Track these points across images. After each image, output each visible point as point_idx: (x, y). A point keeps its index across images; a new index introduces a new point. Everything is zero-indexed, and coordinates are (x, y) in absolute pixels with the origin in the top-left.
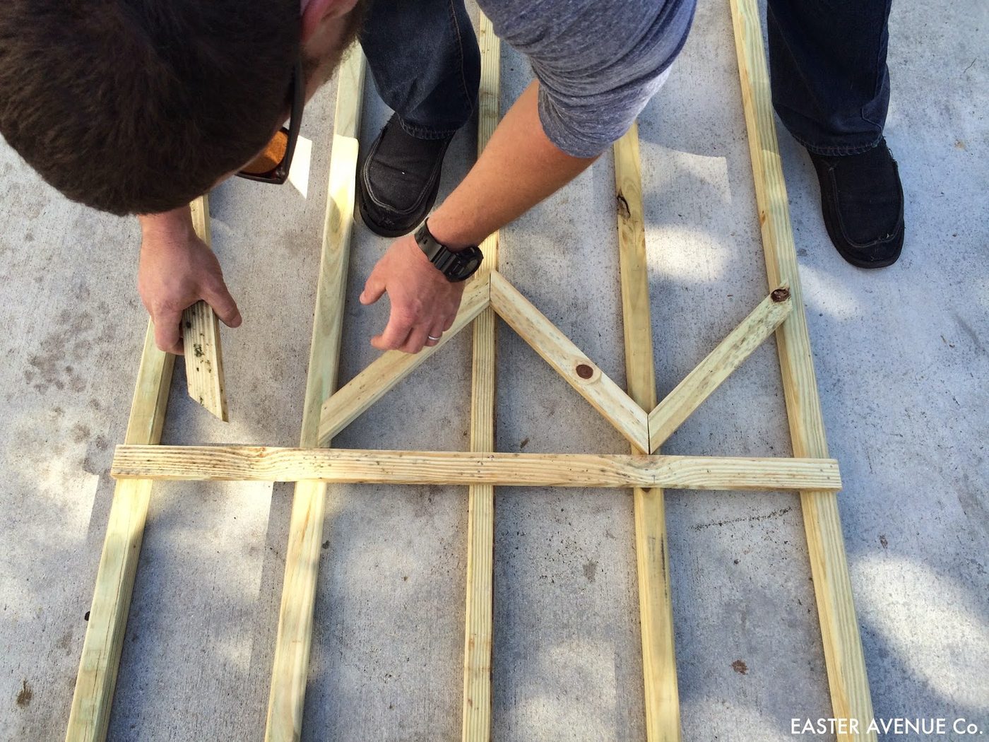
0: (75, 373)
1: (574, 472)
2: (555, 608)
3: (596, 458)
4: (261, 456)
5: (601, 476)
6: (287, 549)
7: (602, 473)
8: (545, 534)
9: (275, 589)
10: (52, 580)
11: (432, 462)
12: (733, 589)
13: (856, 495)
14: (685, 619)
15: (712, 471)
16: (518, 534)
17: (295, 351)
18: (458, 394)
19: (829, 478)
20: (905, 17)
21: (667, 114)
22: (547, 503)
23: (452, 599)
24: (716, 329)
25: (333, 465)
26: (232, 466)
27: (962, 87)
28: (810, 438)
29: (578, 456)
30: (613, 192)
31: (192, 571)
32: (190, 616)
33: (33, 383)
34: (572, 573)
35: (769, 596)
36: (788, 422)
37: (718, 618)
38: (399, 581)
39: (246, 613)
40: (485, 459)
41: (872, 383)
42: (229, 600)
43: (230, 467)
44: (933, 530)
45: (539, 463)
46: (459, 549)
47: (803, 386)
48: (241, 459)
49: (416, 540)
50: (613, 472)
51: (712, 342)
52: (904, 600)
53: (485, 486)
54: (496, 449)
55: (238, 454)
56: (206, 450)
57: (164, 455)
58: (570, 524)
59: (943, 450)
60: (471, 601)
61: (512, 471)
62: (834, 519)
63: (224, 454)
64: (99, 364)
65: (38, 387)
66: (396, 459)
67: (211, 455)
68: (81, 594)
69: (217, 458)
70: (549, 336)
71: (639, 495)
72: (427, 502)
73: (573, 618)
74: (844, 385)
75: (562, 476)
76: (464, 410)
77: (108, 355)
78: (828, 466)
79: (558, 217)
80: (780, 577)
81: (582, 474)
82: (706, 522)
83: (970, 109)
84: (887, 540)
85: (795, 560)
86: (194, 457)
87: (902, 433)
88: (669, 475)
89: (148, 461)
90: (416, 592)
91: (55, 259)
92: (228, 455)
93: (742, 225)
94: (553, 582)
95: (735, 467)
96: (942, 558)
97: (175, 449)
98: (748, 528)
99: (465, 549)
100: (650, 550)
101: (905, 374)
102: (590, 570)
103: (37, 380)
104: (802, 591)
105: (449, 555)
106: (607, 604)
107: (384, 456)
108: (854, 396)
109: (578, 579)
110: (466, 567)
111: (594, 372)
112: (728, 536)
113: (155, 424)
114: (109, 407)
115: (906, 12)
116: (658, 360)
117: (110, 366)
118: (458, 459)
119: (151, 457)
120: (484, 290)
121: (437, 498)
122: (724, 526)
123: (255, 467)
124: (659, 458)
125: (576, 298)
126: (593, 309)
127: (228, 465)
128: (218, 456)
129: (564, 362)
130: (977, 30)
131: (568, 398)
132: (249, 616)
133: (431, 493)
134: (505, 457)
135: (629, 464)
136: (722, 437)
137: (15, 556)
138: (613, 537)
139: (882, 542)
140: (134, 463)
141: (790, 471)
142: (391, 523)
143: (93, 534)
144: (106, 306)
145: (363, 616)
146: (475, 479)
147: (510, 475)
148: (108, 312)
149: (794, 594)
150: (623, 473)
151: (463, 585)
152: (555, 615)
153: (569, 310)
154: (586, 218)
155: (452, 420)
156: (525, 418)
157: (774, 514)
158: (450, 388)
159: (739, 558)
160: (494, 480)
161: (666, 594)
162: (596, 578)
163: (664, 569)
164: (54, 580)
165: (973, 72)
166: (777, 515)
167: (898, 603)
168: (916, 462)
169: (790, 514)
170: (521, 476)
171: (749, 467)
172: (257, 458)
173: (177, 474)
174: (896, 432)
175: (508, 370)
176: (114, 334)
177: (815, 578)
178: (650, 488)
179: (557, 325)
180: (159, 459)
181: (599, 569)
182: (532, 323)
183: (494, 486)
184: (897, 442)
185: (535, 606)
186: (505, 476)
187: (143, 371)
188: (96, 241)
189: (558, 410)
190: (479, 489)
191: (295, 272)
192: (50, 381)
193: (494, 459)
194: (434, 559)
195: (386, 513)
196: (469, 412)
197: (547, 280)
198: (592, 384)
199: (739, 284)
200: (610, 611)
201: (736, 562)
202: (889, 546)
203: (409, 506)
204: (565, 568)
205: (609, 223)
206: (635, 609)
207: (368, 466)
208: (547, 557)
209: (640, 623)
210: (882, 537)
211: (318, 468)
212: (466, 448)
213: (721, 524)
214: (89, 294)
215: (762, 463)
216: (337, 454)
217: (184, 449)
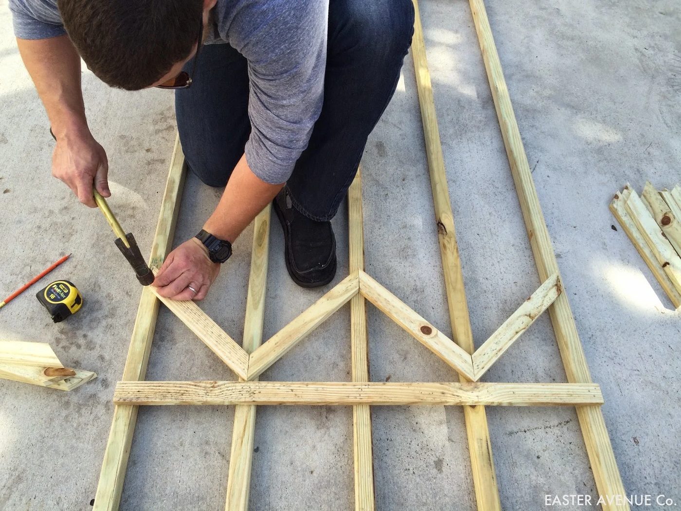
0: (89, 338)
1: (424, 394)
2: (417, 492)
3: (437, 385)
4: (213, 387)
5: (442, 397)
6: (230, 453)
7: (443, 395)
8: (406, 440)
9: (222, 481)
10: (68, 478)
11: (328, 389)
12: (538, 476)
13: (614, 410)
14: (507, 498)
15: (516, 393)
16: (388, 440)
17: (234, 321)
18: (342, 347)
19: (594, 396)
20: (605, 120)
21: (464, 175)
22: (406, 418)
23: (345, 487)
24: (509, 304)
25: (262, 392)
26: (194, 394)
27: (646, 158)
28: (579, 370)
29: (426, 384)
30: (435, 221)
31: (164, 470)
32: (163, 501)
33: (61, 345)
34: (427, 466)
35: (564, 480)
36: (562, 363)
37: (530, 497)
38: (307, 474)
39: (202, 499)
40: (363, 387)
41: (615, 337)
42: (190, 490)
43: (192, 395)
44: (668, 433)
45: (400, 389)
46: (348, 451)
47: (570, 337)
48: (200, 390)
49: (318, 446)
50: (450, 394)
51: (508, 311)
52: (656, 481)
53: (364, 406)
54: (369, 380)
55: (198, 386)
56: (177, 384)
57: (149, 388)
58: (423, 432)
59: (667, 380)
60: (359, 485)
61: (382, 394)
62: (601, 424)
63: (188, 386)
64: (105, 332)
65: (64, 348)
66: (304, 388)
67: (180, 387)
68: (88, 487)
69: (185, 389)
70: (401, 310)
71: (469, 411)
72: (324, 419)
73: (429, 499)
74: (596, 338)
75: (416, 397)
76: (347, 356)
77: (111, 326)
78: (593, 388)
79: (401, 236)
80: (570, 467)
81: (429, 396)
82: (515, 430)
83: (653, 170)
84: (639, 441)
85: (578, 455)
86: (169, 388)
87: (639, 369)
88: (488, 395)
89: (139, 391)
90: (319, 482)
91: (79, 267)
92: (192, 387)
93: (518, 240)
94: (414, 473)
95: (532, 390)
96: (677, 452)
97: (156, 383)
98: (544, 434)
99: (352, 451)
100: (479, 448)
101: (635, 331)
102: (439, 464)
103: (64, 343)
104: (585, 477)
105: (341, 455)
106: (452, 488)
107: (296, 386)
108: (604, 345)
109: (431, 471)
110: (353, 463)
111: (433, 331)
112: (531, 440)
113: (142, 368)
114: (110, 360)
115: (606, 117)
116: (472, 324)
117: (113, 333)
118: (345, 387)
119: (140, 389)
120: (355, 282)
121: (331, 416)
122: (528, 433)
123: (209, 394)
124: (481, 384)
125: (415, 285)
126: (427, 292)
127: (191, 394)
128: (185, 387)
129: (412, 325)
130: (650, 126)
131: (415, 348)
132: (204, 501)
133: (327, 413)
134: (377, 385)
135: (461, 389)
136: (520, 374)
137: (43, 461)
138: (453, 441)
139: (635, 441)
140: (129, 393)
141: (568, 392)
142: (301, 434)
143: (97, 445)
144: (111, 295)
145: (283, 499)
146: (358, 400)
147: (381, 397)
148: (112, 299)
149: (580, 479)
150: (457, 394)
151: (352, 477)
152: (417, 496)
153: (412, 293)
154: (419, 237)
155: (339, 364)
156: (388, 362)
157: (560, 424)
158: (337, 343)
159: (540, 454)
160: (370, 400)
161: (493, 478)
162: (443, 470)
163: (490, 460)
164: (70, 477)
165: (651, 150)
166: (563, 425)
167: (651, 483)
168: (650, 387)
169: (571, 424)
170: (388, 397)
171: (541, 390)
172: (211, 389)
173: (158, 400)
174: (635, 368)
175: (375, 331)
176: (116, 313)
177: (593, 467)
178: (475, 406)
179: (405, 302)
180: (145, 390)
181: (445, 464)
182: (388, 301)
183: (370, 406)
184: (636, 375)
185: (403, 490)
186: (377, 398)
187: (136, 334)
188: (106, 255)
189: (409, 356)
190: (360, 408)
191: (234, 273)
192: (72, 344)
193: (370, 387)
194: (331, 458)
195: (297, 427)
196: (351, 358)
197: (397, 275)
198: (432, 338)
199: (520, 276)
200: (456, 493)
201: (538, 457)
202: (640, 444)
203: (313, 422)
204: (421, 463)
205: (433, 239)
206: (472, 492)
207: (286, 393)
208: (409, 456)
209: (476, 501)
210: (635, 439)
211: (252, 394)
212: (351, 381)
213: (525, 431)
214: (100, 288)
215: (549, 387)
216: (265, 384)
217: (162, 384)
